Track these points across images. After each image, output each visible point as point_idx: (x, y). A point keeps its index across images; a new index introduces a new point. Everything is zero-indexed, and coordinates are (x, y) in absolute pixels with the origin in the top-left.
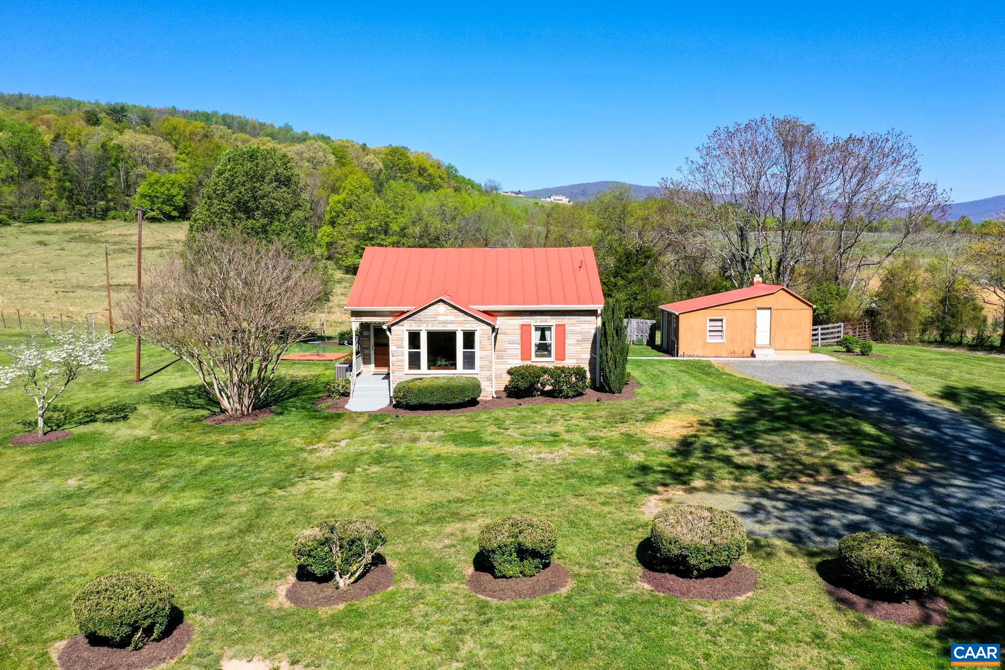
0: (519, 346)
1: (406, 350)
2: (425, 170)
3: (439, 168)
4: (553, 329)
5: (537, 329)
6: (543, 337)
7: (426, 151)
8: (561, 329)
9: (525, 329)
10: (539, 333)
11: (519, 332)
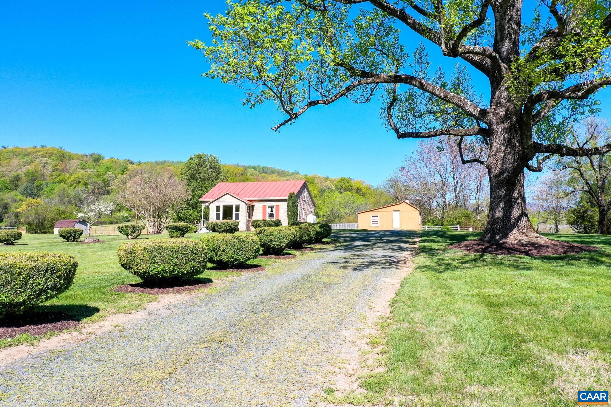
0: (262, 214)
1: (215, 212)
2: (360, 190)
3: (369, 189)
4: (275, 207)
5: (269, 207)
6: (272, 211)
7: (362, 180)
8: (278, 207)
9: (264, 207)
10: (270, 209)
11: (262, 208)
